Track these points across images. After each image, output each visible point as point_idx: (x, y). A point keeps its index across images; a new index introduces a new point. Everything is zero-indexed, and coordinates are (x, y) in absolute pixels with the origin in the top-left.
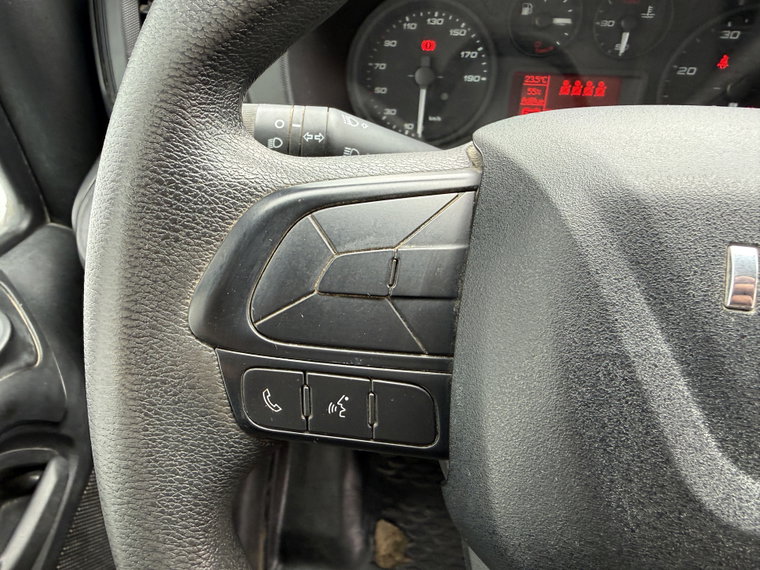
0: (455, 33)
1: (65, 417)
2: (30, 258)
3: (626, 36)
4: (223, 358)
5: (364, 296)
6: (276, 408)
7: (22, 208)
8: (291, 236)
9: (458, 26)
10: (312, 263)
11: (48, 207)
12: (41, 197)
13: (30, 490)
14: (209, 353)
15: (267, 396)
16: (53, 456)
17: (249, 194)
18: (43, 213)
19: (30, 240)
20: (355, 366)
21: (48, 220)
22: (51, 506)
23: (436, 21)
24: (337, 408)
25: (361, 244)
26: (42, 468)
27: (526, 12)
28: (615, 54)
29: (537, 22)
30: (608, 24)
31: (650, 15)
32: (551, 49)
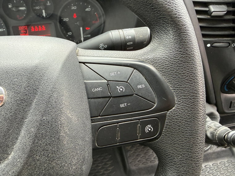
3: (44, 11)
27: (10, 6)
28: (43, 17)
29: (14, 9)
30: (37, 8)
31: (49, 4)
32: (23, 17)
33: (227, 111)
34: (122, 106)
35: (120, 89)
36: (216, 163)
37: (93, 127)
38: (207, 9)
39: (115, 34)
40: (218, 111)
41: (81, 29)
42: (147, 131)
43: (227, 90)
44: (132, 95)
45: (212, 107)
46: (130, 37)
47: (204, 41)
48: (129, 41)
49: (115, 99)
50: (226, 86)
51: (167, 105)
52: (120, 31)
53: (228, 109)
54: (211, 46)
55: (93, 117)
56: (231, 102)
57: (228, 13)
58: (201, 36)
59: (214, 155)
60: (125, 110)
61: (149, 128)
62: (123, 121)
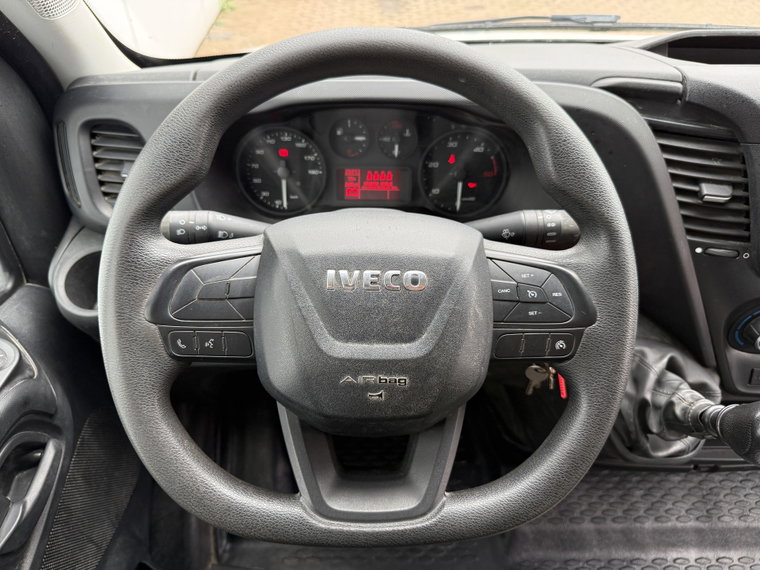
0: (299, 145)
1: (56, 411)
2: (17, 309)
3: (397, 147)
4: (160, 328)
5: (216, 299)
6: (183, 346)
7: (7, 274)
8: (185, 278)
9: (300, 141)
10: (194, 289)
11: (25, 271)
12: (20, 266)
13: (36, 463)
14: (154, 327)
15: (179, 342)
16: (49, 439)
17: (166, 263)
18: (21, 276)
19: (15, 296)
20: (215, 327)
21: (25, 281)
22: (53, 467)
23: (286, 138)
24: (209, 344)
25: (214, 279)
26: (42, 447)
27: (339, 133)
28: (393, 156)
29: (346, 139)
30: (386, 139)
31: (408, 134)
32: (357, 154)
33: (742, 389)
34: (531, 313)
35: (532, 294)
36: (749, 555)
37: (495, 333)
38: (696, 188)
39: (531, 217)
40: (722, 386)
41: (460, 185)
42: (557, 347)
43: (742, 344)
44: (544, 303)
45: (710, 374)
46: (553, 225)
47: (690, 242)
48: (552, 230)
49: (524, 305)
50: (737, 333)
51: (588, 318)
52: (539, 212)
53: (745, 386)
54: (704, 252)
55: (497, 322)
56: (752, 371)
57: (734, 199)
58: (684, 233)
59: (747, 534)
60: (535, 319)
61: (560, 344)
62: (531, 332)
